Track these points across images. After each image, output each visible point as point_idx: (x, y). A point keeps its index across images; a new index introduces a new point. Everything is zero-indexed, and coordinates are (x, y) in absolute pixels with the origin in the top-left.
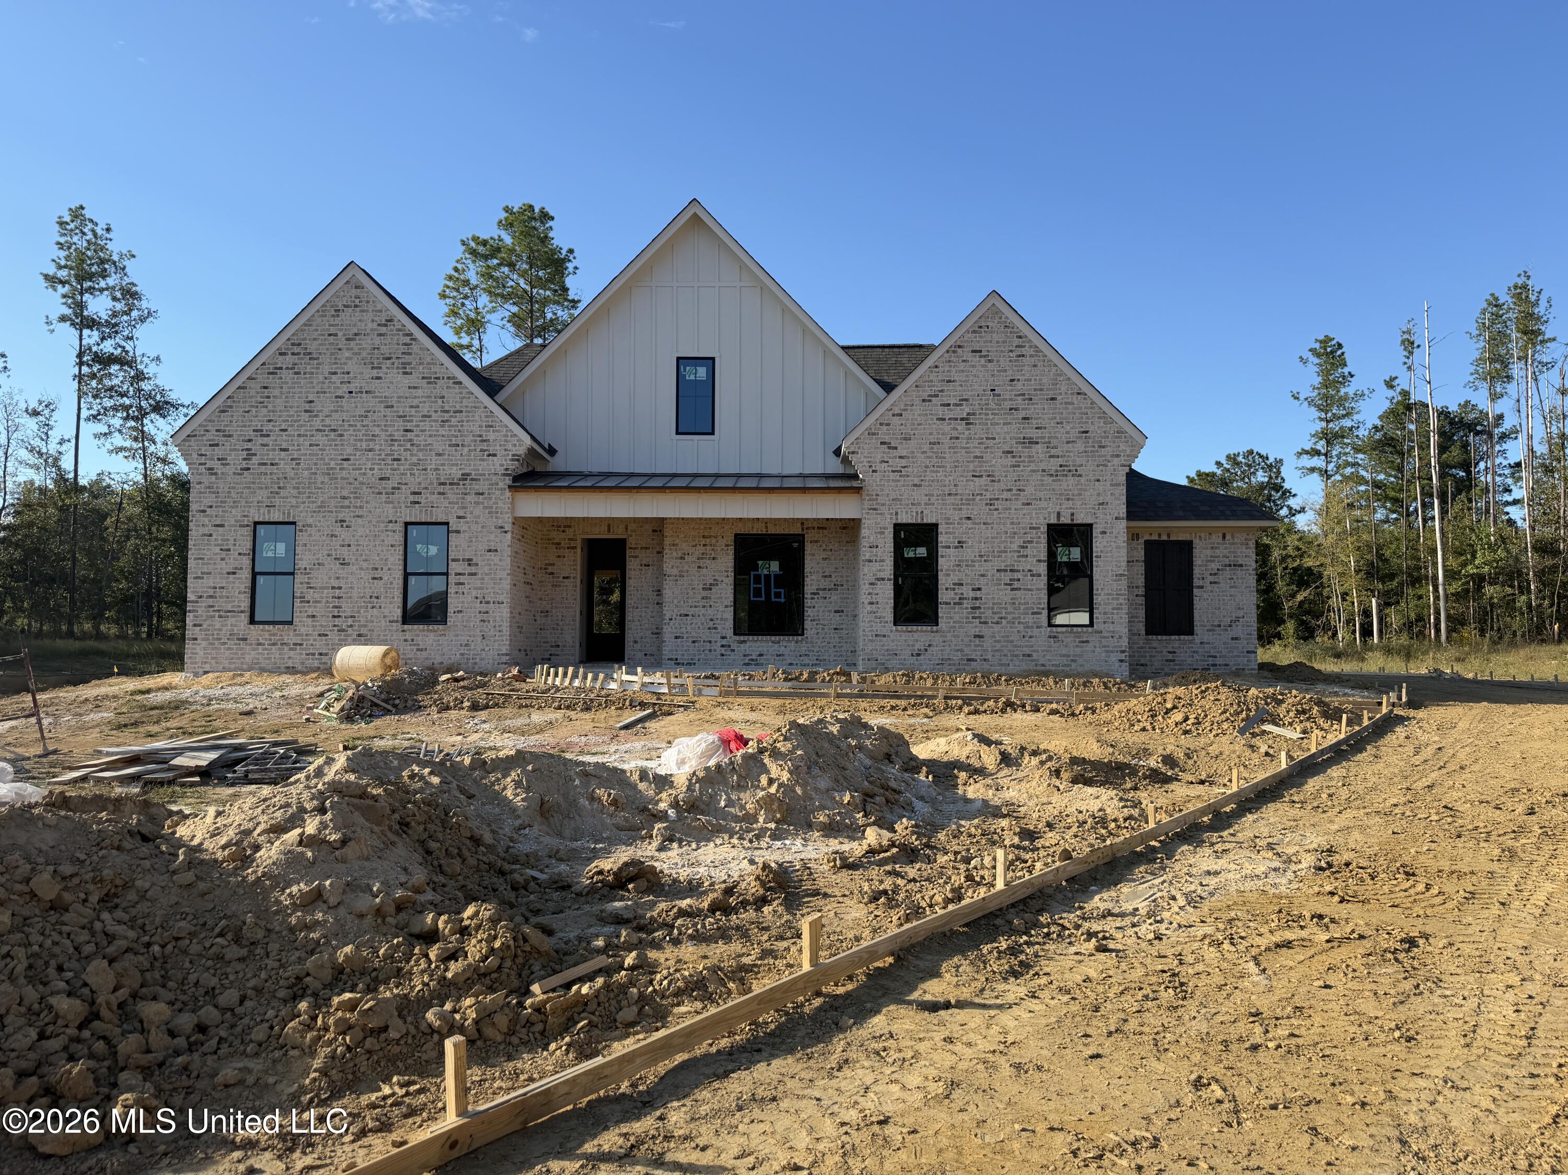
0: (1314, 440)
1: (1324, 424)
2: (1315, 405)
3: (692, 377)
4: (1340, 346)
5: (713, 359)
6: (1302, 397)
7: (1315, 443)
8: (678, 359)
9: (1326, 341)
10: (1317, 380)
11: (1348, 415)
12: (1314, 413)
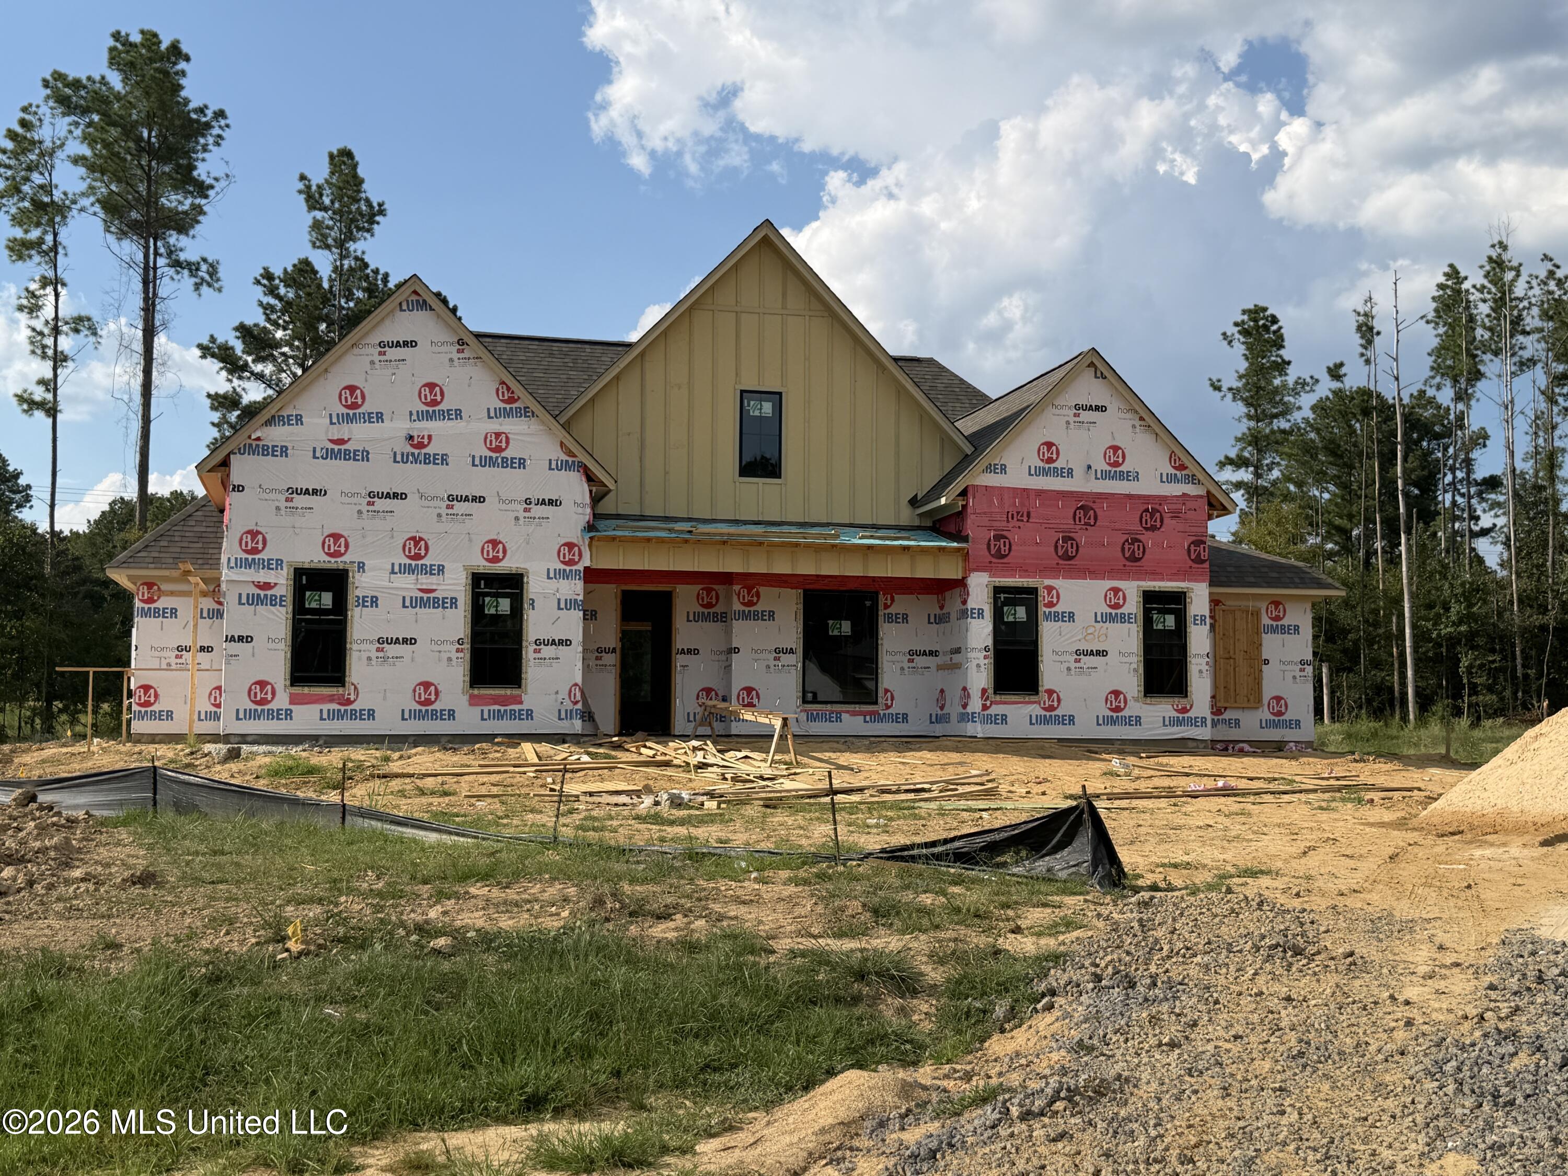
0: (1239, 445)
1: (1252, 424)
2: (1242, 399)
3: (757, 413)
4: (1274, 320)
5: (780, 394)
6: (1225, 387)
7: (1242, 450)
8: (742, 392)
9: (1256, 312)
10: (1243, 366)
11: (1283, 414)
12: (1240, 409)
